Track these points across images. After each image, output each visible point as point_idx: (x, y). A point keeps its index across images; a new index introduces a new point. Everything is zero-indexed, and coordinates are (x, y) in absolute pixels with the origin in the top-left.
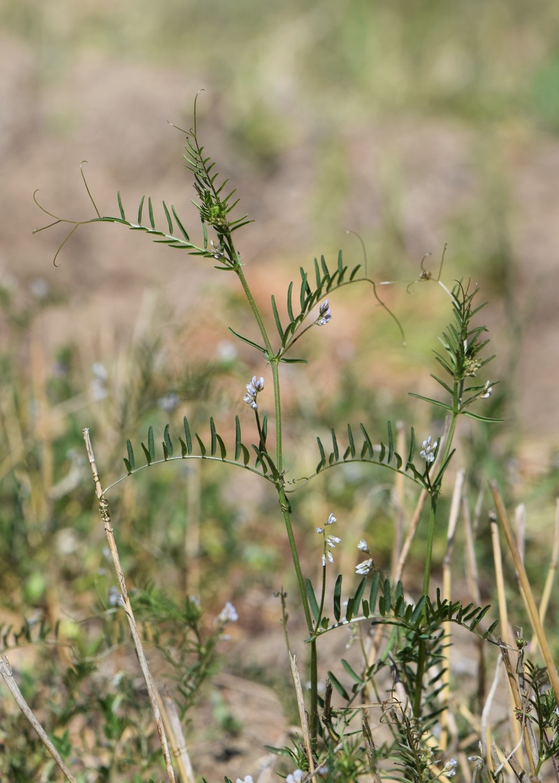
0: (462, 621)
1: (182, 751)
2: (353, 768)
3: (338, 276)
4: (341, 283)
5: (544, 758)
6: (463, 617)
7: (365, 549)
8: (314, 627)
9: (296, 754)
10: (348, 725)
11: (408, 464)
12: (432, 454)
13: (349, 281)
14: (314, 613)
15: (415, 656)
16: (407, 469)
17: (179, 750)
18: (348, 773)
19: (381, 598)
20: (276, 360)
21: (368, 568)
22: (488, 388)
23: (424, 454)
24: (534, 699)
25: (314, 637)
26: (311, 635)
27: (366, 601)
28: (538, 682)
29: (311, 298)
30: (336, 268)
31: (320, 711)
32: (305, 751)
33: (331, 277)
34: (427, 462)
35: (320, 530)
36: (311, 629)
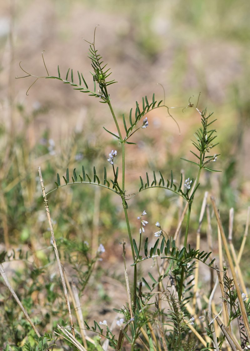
0: (200, 259)
1: (78, 308)
2: (145, 319)
3: (152, 105)
4: (153, 108)
5: (232, 319)
6: (200, 257)
7: (159, 226)
8: (136, 258)
9: (126, 312)
10: (149, 300)
11: (179, 190)
12: (189, 185)
13: (157, 106)
14: (136, 253)
15: (180, 272)
16: (179, 191)
17: (77, 308)
18: (143, 321)
19: (165, 248)
20: (124, 142)
21: (160, 234)
22: (215, 157)
23: (186, 185)
24: (228, 293)
25: (136, 263)
26: (135, 262)
27: (159, 249)
28: (230, 285)
29: (140, 115)
30: (152, 102)
31: (137, 294)
32: (129, 311)
33: (149, 105)
34: (187, 189)
35: (139, 218)
36: (134, 259)
